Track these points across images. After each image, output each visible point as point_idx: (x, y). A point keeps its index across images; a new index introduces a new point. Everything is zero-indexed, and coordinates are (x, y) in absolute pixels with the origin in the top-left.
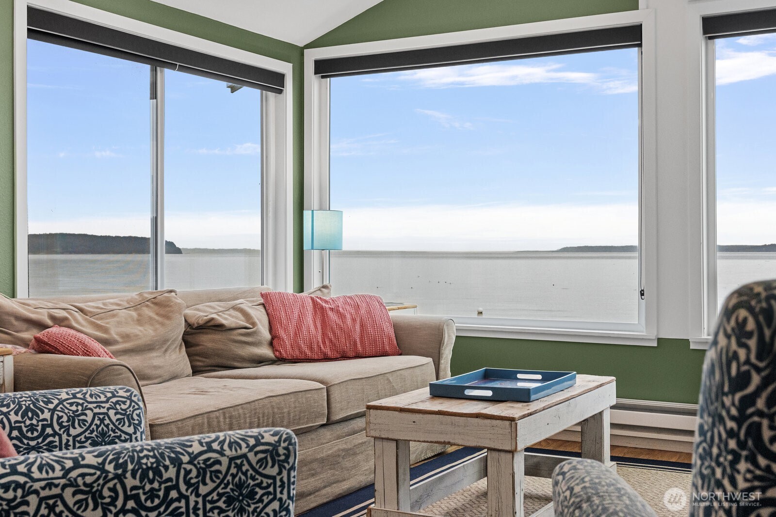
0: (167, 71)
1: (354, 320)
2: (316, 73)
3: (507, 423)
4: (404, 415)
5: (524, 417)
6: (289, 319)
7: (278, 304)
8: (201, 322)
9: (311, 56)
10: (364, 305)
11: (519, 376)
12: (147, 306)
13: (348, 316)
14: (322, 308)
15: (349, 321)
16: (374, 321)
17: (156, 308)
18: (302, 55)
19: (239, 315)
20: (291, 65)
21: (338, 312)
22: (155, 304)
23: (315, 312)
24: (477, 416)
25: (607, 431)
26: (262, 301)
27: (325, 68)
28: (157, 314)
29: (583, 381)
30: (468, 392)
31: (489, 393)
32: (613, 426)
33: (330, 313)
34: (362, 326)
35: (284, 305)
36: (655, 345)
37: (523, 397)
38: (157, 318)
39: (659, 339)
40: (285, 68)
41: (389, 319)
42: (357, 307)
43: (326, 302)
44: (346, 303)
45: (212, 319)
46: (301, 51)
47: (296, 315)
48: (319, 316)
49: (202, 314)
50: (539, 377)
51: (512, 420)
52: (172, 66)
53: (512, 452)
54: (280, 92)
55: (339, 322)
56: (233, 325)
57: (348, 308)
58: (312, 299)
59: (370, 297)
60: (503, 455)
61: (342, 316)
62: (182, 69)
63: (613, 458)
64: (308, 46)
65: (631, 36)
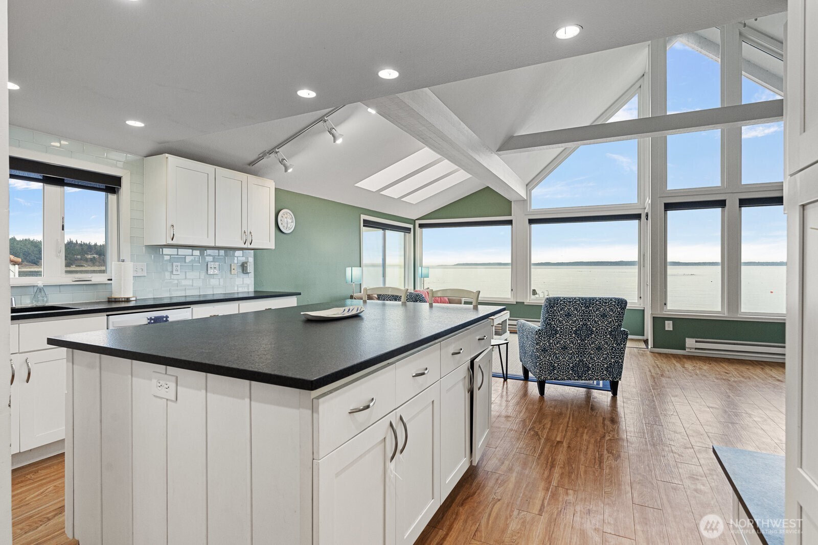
2: (419, 227)
5: (495, 319)
9: (418, 222)
18: (415, 222)
20: (413, 225)
25: (508, 326)
27: (421, 226)
39: (516, 302)
40: (411, 226)
46: (415, 221)
52: (388, 230)
54: (409, 233)
62: (390, 230)
64: (416, 220)
65: (510, 222)
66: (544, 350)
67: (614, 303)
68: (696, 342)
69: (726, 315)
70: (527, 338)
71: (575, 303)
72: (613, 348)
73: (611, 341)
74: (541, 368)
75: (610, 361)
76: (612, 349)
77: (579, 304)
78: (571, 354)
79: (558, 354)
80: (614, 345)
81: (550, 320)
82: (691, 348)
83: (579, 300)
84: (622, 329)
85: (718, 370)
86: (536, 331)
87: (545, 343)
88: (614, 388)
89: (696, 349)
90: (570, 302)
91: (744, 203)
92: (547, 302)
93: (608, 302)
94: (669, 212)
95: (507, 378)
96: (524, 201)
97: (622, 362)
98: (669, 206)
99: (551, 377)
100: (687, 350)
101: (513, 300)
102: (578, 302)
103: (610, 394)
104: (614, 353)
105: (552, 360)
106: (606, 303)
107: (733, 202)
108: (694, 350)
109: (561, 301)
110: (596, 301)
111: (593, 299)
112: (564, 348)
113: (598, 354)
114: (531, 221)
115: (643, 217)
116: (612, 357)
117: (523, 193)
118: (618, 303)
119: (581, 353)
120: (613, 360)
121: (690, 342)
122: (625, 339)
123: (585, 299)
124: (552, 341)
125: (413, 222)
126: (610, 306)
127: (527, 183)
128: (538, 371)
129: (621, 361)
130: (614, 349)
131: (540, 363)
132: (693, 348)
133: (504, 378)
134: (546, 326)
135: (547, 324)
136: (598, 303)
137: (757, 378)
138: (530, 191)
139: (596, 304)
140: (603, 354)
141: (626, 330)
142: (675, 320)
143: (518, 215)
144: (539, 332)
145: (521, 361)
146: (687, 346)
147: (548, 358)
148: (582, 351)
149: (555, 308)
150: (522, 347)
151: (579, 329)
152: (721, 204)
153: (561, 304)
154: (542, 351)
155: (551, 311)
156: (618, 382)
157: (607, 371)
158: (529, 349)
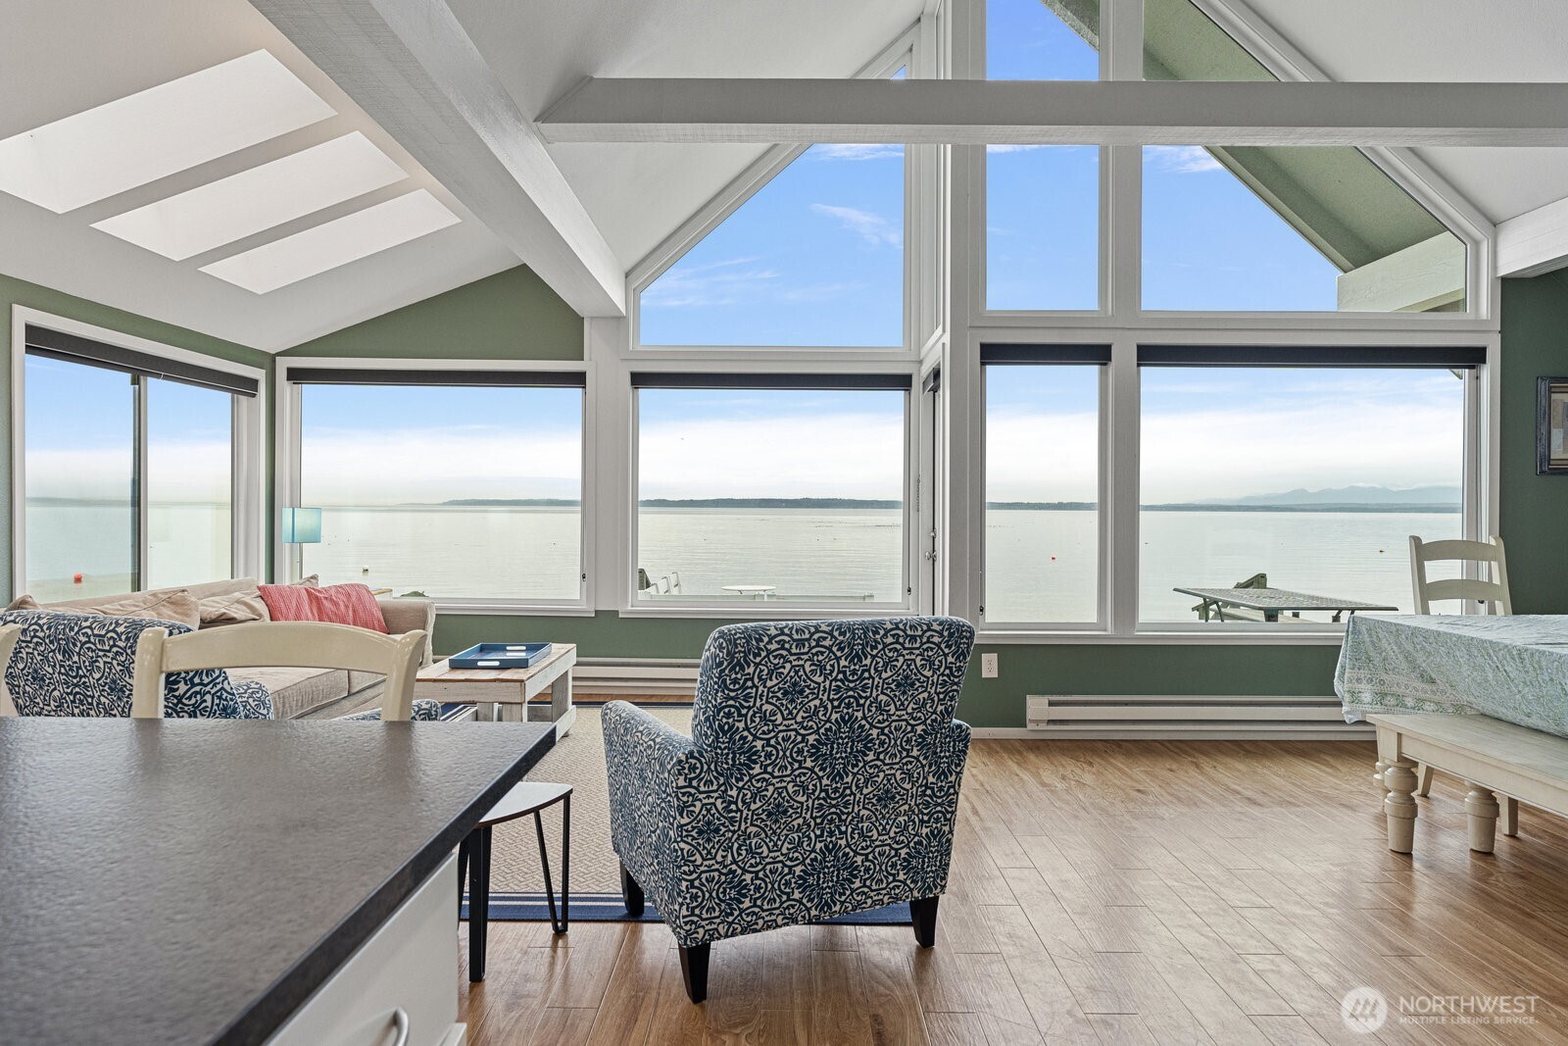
0: (151, 380)
1: (347, 607)
2: (288, 379)
3: (518, 684)
4: (436, 684)
5: (529, 678)
6: (288, 609)
7: (276, 596)
8: (213, 617)
9: (283, 364)
10: (354, 593)
11: (508, 648)
12: (163, 606)
13: (341, 603)
14: (317, 597)
15: (342, 607)
16: (364, 607)
17: (172, 607)
18: (274, 361)
19: (244, 608)
20: (264, 371)
21: (332, 600)
22: (172, 603)
23: (311, 601)
24: (495, 680)
25: (570, 683)
26: (259, 593)
27: (296, 376)
28: (175, 612)
29: (556, 648)
30: (480, 664)
31: (497, 663)
32: (574, 679)
33: (325, 602)
34: (354, 611)
35: (282, 597)
36: (593, 615)
37: (522, 664)
38: (174, 615)
39: (596, 611)
40: (259, 374)
41: (376, 603)
42: (349, 596)
43: (319, 592)
44: (338, 592)
45: (225, 613)
46: (273, 358)
47: (294, 605)
48: (314, 604)
49: (211, 609)
50: (524, 648)
51: (522, 681)
52: (158, 376)
53: (521, 704)
54: (254, 396)
55: (334, 609)
56: (243, 618)
57: (341, 597)
58: (306, 589)
59: (358, 585)
60: (514, 706)
61: (336, 604)
62: (166, 378)
63: (573, 703)
64: (280, 354)
65: (577, 379)
66: (708, 830)
67: (936, 640)
68: (1051, 704)
69: (1109, 633)
70: (643, 779)
71: (818, 645)
72: (927, 787)
73: (923, 766)
74: (694, 897)
75: (916, 835)
76: (924, 794)
77: (829, 649)
78: (799, 829)
79: (757, 835)
80: (931, 779)
81: (729, 715)
82: (1037, 722)
83: (830, 633)
84: (955, 721)
85: (1118, 783)
86: (680, 762)
87: (709, 802)
88: (924, 919)
89: (1050, 722)
90: (800, 643)
91: (1150, 355)
92: (721, 647)
93: (921, 637)
94: (989, 368)
95: (566, 921)
96: (619, 319)
97: (951, 832)
98: (993, 353)
99: (730, 924)
100: (1030, 726)
101: (586, 608)
102: (827, 643)
103: (908, 936)
104: (927, 805)
105: (734, 862)
106: (913, 638)
107: (1124, 353)
108: (1043, 727)
109: (770, 642)
110: (885, 635)
111: (876, 627)
112: (778, 812)
113: (884, 817)
114: (640, 380)
115: (916, 384)
116: (922, 821)
117: (617, 295)
118: (951, 635)
119: (831, 821)
120: (925, 831)
121: (1037, 707)
122: (959, 757)
123: (851, 628)
124: (734, 793)
125: (268, 361)
126: (927, 650)
127: (628, 266)
128: (684, 912)
129: (946, 829)
130: (929, 792)
131: (692, 881)
132: (1042, 721)
133: (555, 921)
134: (717, 738)
135: (719, 727)
136: (890, 640)
137: (1208, 800)
138: (638, 291)
139: (885, 646)
140: (898, 815)
141: (965, 725)
142: (1000, 649)
143: (598, 358)
144: (689, 765)
145: (617, 850)
146: (1030, 716)
147: (719, 858)
148: (832, 813)
149: (751, 670)
150: (621, 805)
151: (828, 739)
152: (1099, 354)
153: (769, 652)
154: (700, 832)
155: (735, 681)
156: (936, 898)
157: (907, 869)
158: (653, 824)
